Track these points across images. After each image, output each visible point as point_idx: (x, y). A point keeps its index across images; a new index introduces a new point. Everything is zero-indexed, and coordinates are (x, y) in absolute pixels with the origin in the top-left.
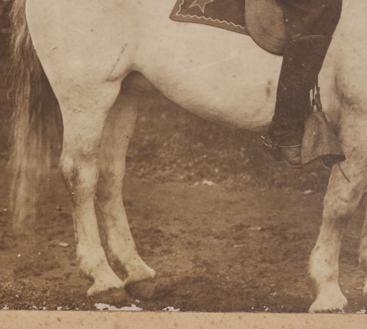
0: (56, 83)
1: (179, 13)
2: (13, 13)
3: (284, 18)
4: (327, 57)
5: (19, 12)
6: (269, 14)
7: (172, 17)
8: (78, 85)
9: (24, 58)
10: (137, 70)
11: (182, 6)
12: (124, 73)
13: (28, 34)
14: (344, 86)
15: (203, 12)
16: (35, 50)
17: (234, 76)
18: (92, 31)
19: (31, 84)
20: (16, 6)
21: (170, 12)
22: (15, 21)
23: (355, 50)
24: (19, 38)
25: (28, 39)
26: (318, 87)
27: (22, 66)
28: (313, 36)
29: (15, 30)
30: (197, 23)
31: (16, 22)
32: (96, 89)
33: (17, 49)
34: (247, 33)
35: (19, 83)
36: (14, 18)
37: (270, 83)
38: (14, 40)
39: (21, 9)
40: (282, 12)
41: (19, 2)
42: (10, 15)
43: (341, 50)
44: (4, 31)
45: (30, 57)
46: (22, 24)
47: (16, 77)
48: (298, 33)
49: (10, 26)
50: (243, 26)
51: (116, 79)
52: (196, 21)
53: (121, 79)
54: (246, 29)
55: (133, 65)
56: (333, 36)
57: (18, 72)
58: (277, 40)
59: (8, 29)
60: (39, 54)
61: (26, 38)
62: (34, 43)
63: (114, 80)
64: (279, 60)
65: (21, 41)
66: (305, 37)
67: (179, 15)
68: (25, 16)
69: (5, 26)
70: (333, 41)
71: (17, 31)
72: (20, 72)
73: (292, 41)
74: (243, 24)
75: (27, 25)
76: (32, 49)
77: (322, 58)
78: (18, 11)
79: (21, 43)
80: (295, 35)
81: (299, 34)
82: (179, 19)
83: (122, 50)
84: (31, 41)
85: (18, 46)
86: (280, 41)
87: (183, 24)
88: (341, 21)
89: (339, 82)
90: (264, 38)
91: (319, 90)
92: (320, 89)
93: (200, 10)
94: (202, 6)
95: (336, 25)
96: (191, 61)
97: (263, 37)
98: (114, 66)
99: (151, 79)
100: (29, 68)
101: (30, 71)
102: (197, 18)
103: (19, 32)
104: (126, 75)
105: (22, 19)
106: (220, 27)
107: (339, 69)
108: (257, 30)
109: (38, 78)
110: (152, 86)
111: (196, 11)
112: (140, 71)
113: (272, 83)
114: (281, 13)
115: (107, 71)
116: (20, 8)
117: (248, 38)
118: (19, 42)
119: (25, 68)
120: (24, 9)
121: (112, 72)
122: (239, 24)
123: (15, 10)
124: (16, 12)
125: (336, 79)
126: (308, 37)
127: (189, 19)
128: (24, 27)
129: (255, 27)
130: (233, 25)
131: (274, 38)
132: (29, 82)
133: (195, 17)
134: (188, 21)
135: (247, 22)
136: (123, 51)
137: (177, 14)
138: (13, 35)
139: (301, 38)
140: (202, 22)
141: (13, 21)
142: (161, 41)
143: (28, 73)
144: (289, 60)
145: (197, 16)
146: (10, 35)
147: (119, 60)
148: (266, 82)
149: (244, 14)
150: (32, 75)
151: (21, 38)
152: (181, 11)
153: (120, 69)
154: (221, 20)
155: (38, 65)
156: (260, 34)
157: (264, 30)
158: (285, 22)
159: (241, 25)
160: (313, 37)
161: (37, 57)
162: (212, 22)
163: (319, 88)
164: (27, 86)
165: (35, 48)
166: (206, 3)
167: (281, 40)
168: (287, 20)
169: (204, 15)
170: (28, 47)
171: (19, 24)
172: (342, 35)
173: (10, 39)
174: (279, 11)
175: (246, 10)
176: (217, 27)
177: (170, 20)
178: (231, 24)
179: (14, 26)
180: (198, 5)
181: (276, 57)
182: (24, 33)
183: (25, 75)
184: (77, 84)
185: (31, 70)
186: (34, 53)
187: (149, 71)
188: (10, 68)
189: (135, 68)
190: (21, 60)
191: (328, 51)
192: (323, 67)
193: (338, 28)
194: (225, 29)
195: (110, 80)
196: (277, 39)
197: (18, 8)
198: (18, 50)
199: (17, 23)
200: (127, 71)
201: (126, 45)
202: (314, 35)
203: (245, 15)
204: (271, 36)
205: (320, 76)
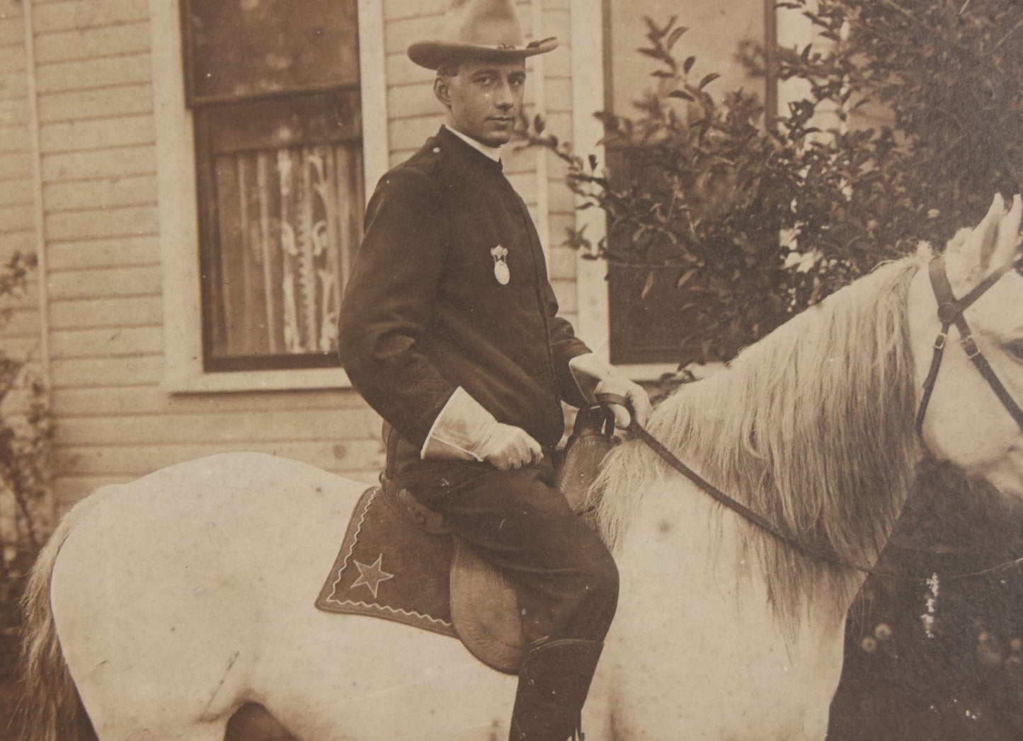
0: (105, 726)
1: (331, 598)
2: (26, 598)
3: (520, 607)
4: (595, 679)
5: (38, 596)
6: (492, 601)
7: (320, 605)
8: (146, 730)
9: (46, 682)
10: (257, 700)
11: (337, 585)
12: (232, 706)
13: (56, 635)
14: (627, 731)
15: (376, 596)
16: (67, 666)
17: (433, 712)
18: (173, 629)
20: (33, 586)
21: (316, 596)
22: (31, 613)
23: (643, 667)
24: (37, 644)
25: (54, 646)
26: (582, 731)
27: (43, 696)
28: (570, 641)
29: (30, 630)
30: (365, 615)
31: (32, 615)
32: (179, 736)
33: (33, 665)
34: (455, 634)
35: (36, 728)
36: (27, 608)
37: (495, 724)
38: (28, 648)
39: (43, 591)
40: (515, 598)
41: (40, 578)
42: (21, 602)
43: (620, 666)
44: (9, 631)
45: (57, 678)
46: (44, 619)
47: (29, 715)
48: (544, 635)
49: (20, 622)
50: (447, 622)
51: (217, 717)
52: (364, 613)
53: (227, 718)
54: (452, 626)
55: (249, 691)
56: (605, 641)
57: (33, 707)
58: (508, 648)
59: (18, 627)
60: (75, 673)
61: (50, 644)
62: (66, 652)
63: (213, 719)
64: (512, 683)
65: (42, 650)
66: (557, 641)
67: (332, 601)
68: (50, 603)
69: (11, 623)
70: (605, 649)
71: (34, 630)
72: (37, 706)
73: (533, 650)
74: (447, 617)
75: (52, 621)
76: (61, 664)
77: (587, 681)
78: (36, 595)
79: (41, 653)
80: (539, 638)
81: (547, 637)
82: (331, 609)
83: (228, 664)
84: (59, 650)
85: (35, 660)
86: (512, 649)
87: (339, 617)
88: (617, 615)
89: (617, 723)
90: (484, 643)
91: (584, 738)
92: (586, 736)
93: (370, 592)
94: (373, 585)
95: (610, 623)
96: (354, 684)
97: (482, 641)
98: (214, 694)
99: (281, 718)
100: (55, 700)
101: (56, 704)
102: (364, 606)
103: (37, 633)
104: (236, 708)
105: (43, 609)
106: (406, 624)
107: (617, 701)
108: (471, 628)
109: (72, 718)
110: (284, 730)
111: (363, 594)
112: (262, 702)
113: (500, 724)
114: (512, 599)
115: (201, 702)
116: (41, 589)
117: (456, 643)
118: (37, 652)
119: (48, 698)
120: (48, 590)
121: (209, 704)
122: (439, 618)
123: (31, 594)
124: (32, 597)
125: (612, 719)
126: (562, 642)
127: (351, 609)
128: (47, 623)
129: (468, 623)
130: (429, 620)
131: (502, 642)
132: (53, 724)
133: (360, 605)
134: (349, 611)
135: (454, 614)
136: (230, 666)
137: (328, 600)
138: (27, 639)
139: (549, 643)
140: (374, 614)
141: (27, 614)
142: (299, 648)
143: (53, 709)
144: (529, 684)
145: (364, 604)
146: (20, 638)
147: (222, 682)
148: (489, 723)
149: (449, 601)
150: (59, 713)
151: (42, 643)
152: (335, 594)
153: (225, 700)
154: (408, 611)
155: (71, 694)
156: (478, 637)
157: (485, 629)
158: (520, 615)
159: (443, 619)
160: (570, 643)
161: (70, 679)
162: (391, 614)
163: (583, 734)
164: (50, 732)
165: (68, 661)
166: (381, 580)
167: (515, 647)
168: (524, 612)
169: (377, 601)
170: (55, 660)
171: (37, 618)
172: (621, 640)
173: (21, 647)
174: (509, 595)
175: (452, 593)
176: (401, 622)
177: (316, 610)
178: (426, 618)
179: (28, 622)
180: (367, 583)
181: (505, 678)
182: (48, 634)
183: (46, 712)
184: (145, 728)
185: (59, 702)
186: (65, 673)
187: (277, 701)
188: (19, 699)
189: (252, 698)
190: (39, 684)
191: (598, 668)
192: (588, 696)
193: (614, 627)
194: (416, 627)
195: (206, 719)
196: (507, 645)
197: (36, 589)
198: (36, 666)
199: (35, 615)
200: (237, 702)
201: (237, 655)
202: (572, 640)
203: (451, 601)
204: (497, 639)
205: (585, 712)
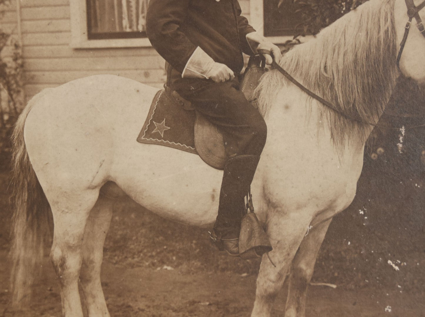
0: (48, 190)
1: (144, 137)
2: (14, 136)
3: (224, 142)
4: (256, 172)
5: (18, 135)
6: (212, 139)
7: (139, 140)
8: (65, 192)
9: (23, 171)
10: (112, 180)
11: (146, 132)
12: (102, 183)
13: (26, 152)
15: (163, 137)
16: (31, 165)
17: (187, 186)
18: (76, 150)
19: (28, 191)
20: (16, 131)
21: (137, 136)
22: (16, 142)
23: (277, 167)
24: (19, 155)
25: (26, 156)
26: (251, 194)
27: (21, 177)
28: (245, 156)
29: (16, 149)
30: (158, 144)
31: (16, 143)
32: (80, 195)
33: (17, 164)
34: (197, 153)
35: (19, 191)
36: (14, 140)
37: (214, 191)
38: (15, 157)
39: (21, 133)
40: (222, 138)
41: (19, 127)
42: (11, 138)
43: (267, 166)
44: (6, 150)
45: (27, 170)
46: (21, 145)
47: (16, 185)
49: (11, 146)
50: (193, 148)
51: (95, 187)
52: (157, 143)
53: (100, 188)
54: (195, 149)
55: (109, 176)
56: (261, 156)
57: (17, 182)
58: (219, 159)
59: (10, 148)
60: (35, 168)
61: (24, 155)
62: (31, 159)
64: (221, 173)
65: (21, 158)
66: (240, 156)
67: (144, 138)
68: (24, 138)
69: (7, 147)
70: (261, 159)
71: (17, 150)
72: (19, 182)
73: (230, 160)
74: (193, 146)
75: (25, 146)
76: (29, 164)
77: (253, 172)
78: (18, 134)
79: (20, 159)
80: (233, 154)
81: (236, 154)
82: (144, 142)
83: (100, 165)
84: (28, 158)
85: (18, 162)
86: (221, 159)
87: (147, 145)
88: (266, 144)
89: (266, 190)
90: (209, 157)
92: (252, 196)
93: (160, 135)
94: (161, 132)
96: (154, 174)
97: (208, 156)
98: (94, 177)
99: (123, 187)
100: (27, 179)
101: (27, 181)
102: (158, 141)
103: (19, 151)
104: (103, 184)
105: (21, 141)
106: (175, 148)
107: (266, 181)
108: (203, 150)
109: (34, 187)
110: (124, 192)
111: (157, 136)
112: (115, 181)
113: (216, 190)
115: (89, 181)
116: (20, 132)
117: (197, 156)
118: (19, 159)
119: (24, 178)
120: (23, 133)
121: (92, 182)
122: (189, 146)
123: (15, 135)
124: (16, 136)
125: (264, 188)
126: (242, 156)
127: (152, 142)
128: (23, 146)
129: (202, 148)
131: (217, 156)
132: (26, 190)
133: (156, 140)
134: (151, 143)
135: (196, 144)
136: (101, 166)
137: (142, 138)
138: (14, 153)
139: (237, 157)
140: (162, 144)
141: (14, 143)
142: (130, 158)
143: (26, 183)
144: (228, 174)
145: (157, 140)
146: (12, 153)
147: (97, 172)
148: (211, 190)
149: (194, 139)
150: (28, 184)
151: (21, 155)
152: (145, 136)
153: (99, 180)
154: (176, 143)
155: (34, 177)
156: (207, 154)
157: (209, 151)
158: (224, 145)
159: (191, 147)
161: (33, 170)
162: (169, 144)
164: (25, 193)
165: (32, 163)
166: (165, 130)
168: (226, 143)
169: (163, 139)
170: (26, 162)
171: (18, 145)
172: (268, 155)
174: (219, 137)
175: (195, 135)
176: (173, 148)
177: (137, 142)
178: (184, 146)
179: (14, 146)
180: (159, 131)
181: (218, 171)
182: (23, 152)
183: (23, 184)
184: (65, 191)
185: (29, 180)
186: (31, 167)
187: (120, 182)
188: (12, 178)
189: (110, 179)
190: (20, 173)
191: (258, 167)
192: (254, 179)
193: (264, 149)
194: (179, 149)
195: (91, 188)
196: (219, 157)
197: (18, 132)
198: (18, 165)
199: (17, 143)
200: (104, 181)
201: (103, 161)
202: (247, 155)
204: (215, 155)
205: (252, 186)
